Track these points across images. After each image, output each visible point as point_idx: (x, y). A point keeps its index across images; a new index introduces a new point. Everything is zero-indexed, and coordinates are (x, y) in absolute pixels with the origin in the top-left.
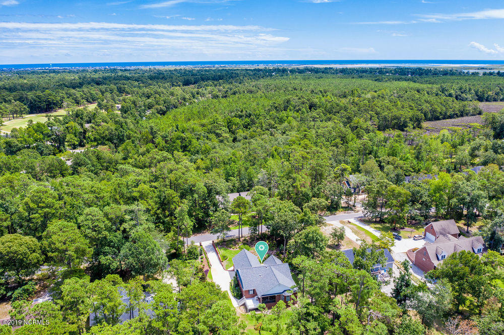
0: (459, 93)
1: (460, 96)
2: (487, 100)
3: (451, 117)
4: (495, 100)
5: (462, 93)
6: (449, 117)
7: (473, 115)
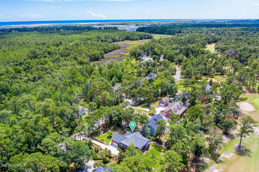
0: (105, 39)
1: (106, 40)
2: (116, 41)
3: (111, 51)
4: (119, 41)
5: (107, 39)
6: (110, 51)
7: (118, 49)
